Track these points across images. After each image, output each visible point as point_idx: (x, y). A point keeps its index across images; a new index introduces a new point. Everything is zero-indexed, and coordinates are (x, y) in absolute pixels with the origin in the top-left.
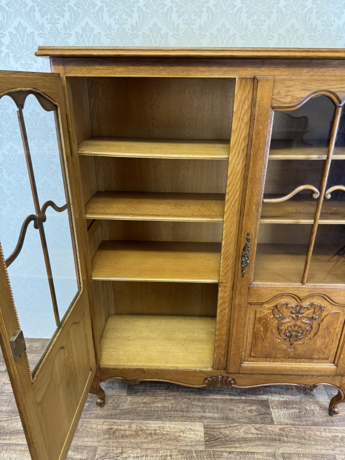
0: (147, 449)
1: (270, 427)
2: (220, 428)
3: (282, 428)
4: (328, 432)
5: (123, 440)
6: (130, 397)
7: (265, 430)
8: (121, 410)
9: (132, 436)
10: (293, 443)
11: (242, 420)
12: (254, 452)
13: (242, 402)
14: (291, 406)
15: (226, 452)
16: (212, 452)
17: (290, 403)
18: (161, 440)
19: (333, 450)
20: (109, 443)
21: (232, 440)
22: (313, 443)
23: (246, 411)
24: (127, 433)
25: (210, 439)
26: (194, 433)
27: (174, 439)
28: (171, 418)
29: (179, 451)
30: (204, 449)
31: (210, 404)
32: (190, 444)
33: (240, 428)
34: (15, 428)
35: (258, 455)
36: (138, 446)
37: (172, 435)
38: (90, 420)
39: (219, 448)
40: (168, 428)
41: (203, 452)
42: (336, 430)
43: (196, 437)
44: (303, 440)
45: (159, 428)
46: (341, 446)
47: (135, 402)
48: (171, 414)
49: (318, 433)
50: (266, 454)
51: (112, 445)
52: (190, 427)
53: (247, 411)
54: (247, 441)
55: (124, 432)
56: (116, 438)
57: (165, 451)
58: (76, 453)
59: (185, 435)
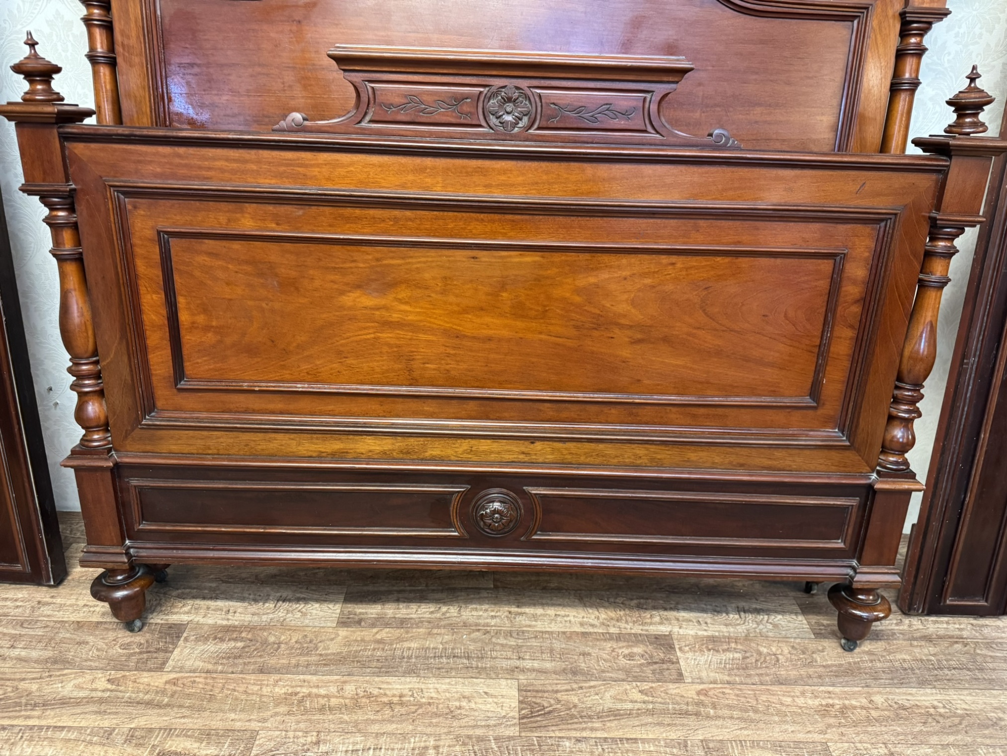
0: (377, 735)
1: (673, 688)
2: (557, 692)
3: (702, 690)
4: (811, 698)
5: (321, 717)
6: (346, 629)
7: (663, 694)
8: (321, 655)
9: (343, 710)
10: (729, 720)
11: (610, 675)
12: (636, 739)
13: (611, 639)
14: (725, 647)
15: (569, 738)
16: (535, 739)
17: (723, 640)
18: (415, 715)
19: (822, 732)
20: (288, 722)
21: (585, 714)
22: (776, 718)
23: (618, 656)
24: (334, 702)
25: (532, 713)
26: (496, 700)
27: (447, 714)
28: (442, 672)
29: (457, 738)
30: (517, 734)
31: (534, 643)
32: (483, 723)
33: (605, 691)
34: (58, 693)
35: (646, 745)
36: (358, 728)
37: (441, 706)
38: (244, 676)
39: (553, 731)
40: (432, 690)
41: (514, 740)
42: (829, 692)
43: (499, 709)
44: (751, 714)
45: (410, 691)
46: (840, 725)
47: (356, 641)
48: (442, 663)
49: (788, 700)
50: (666, 743)
51: (294, 727)
52: (486, 690)
53: (621, 657)
54: (620, 715)
55: (326, 699)
56: (306, 711)
57: (423, 739)
58: (204, 744)
59: (473, 705)
